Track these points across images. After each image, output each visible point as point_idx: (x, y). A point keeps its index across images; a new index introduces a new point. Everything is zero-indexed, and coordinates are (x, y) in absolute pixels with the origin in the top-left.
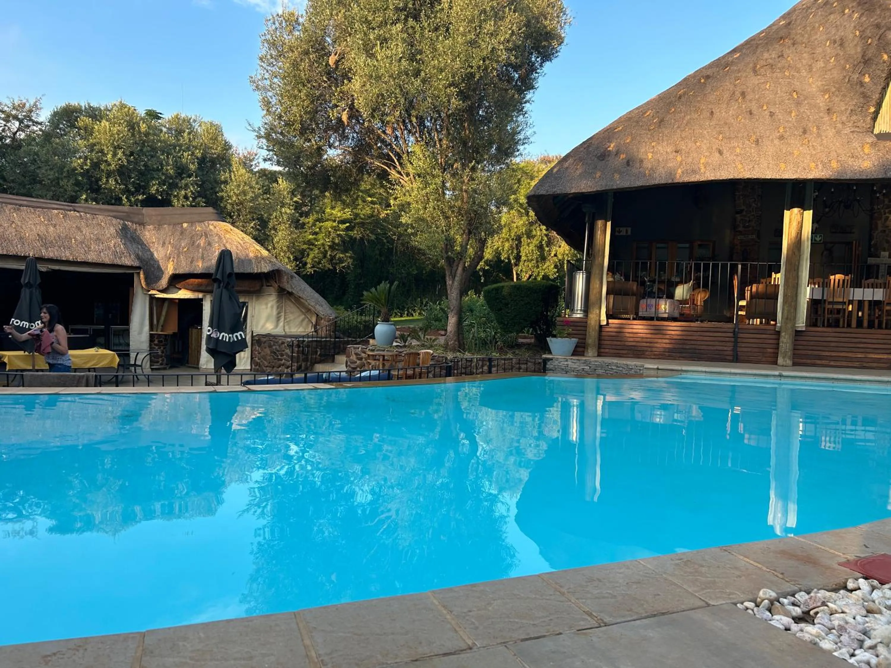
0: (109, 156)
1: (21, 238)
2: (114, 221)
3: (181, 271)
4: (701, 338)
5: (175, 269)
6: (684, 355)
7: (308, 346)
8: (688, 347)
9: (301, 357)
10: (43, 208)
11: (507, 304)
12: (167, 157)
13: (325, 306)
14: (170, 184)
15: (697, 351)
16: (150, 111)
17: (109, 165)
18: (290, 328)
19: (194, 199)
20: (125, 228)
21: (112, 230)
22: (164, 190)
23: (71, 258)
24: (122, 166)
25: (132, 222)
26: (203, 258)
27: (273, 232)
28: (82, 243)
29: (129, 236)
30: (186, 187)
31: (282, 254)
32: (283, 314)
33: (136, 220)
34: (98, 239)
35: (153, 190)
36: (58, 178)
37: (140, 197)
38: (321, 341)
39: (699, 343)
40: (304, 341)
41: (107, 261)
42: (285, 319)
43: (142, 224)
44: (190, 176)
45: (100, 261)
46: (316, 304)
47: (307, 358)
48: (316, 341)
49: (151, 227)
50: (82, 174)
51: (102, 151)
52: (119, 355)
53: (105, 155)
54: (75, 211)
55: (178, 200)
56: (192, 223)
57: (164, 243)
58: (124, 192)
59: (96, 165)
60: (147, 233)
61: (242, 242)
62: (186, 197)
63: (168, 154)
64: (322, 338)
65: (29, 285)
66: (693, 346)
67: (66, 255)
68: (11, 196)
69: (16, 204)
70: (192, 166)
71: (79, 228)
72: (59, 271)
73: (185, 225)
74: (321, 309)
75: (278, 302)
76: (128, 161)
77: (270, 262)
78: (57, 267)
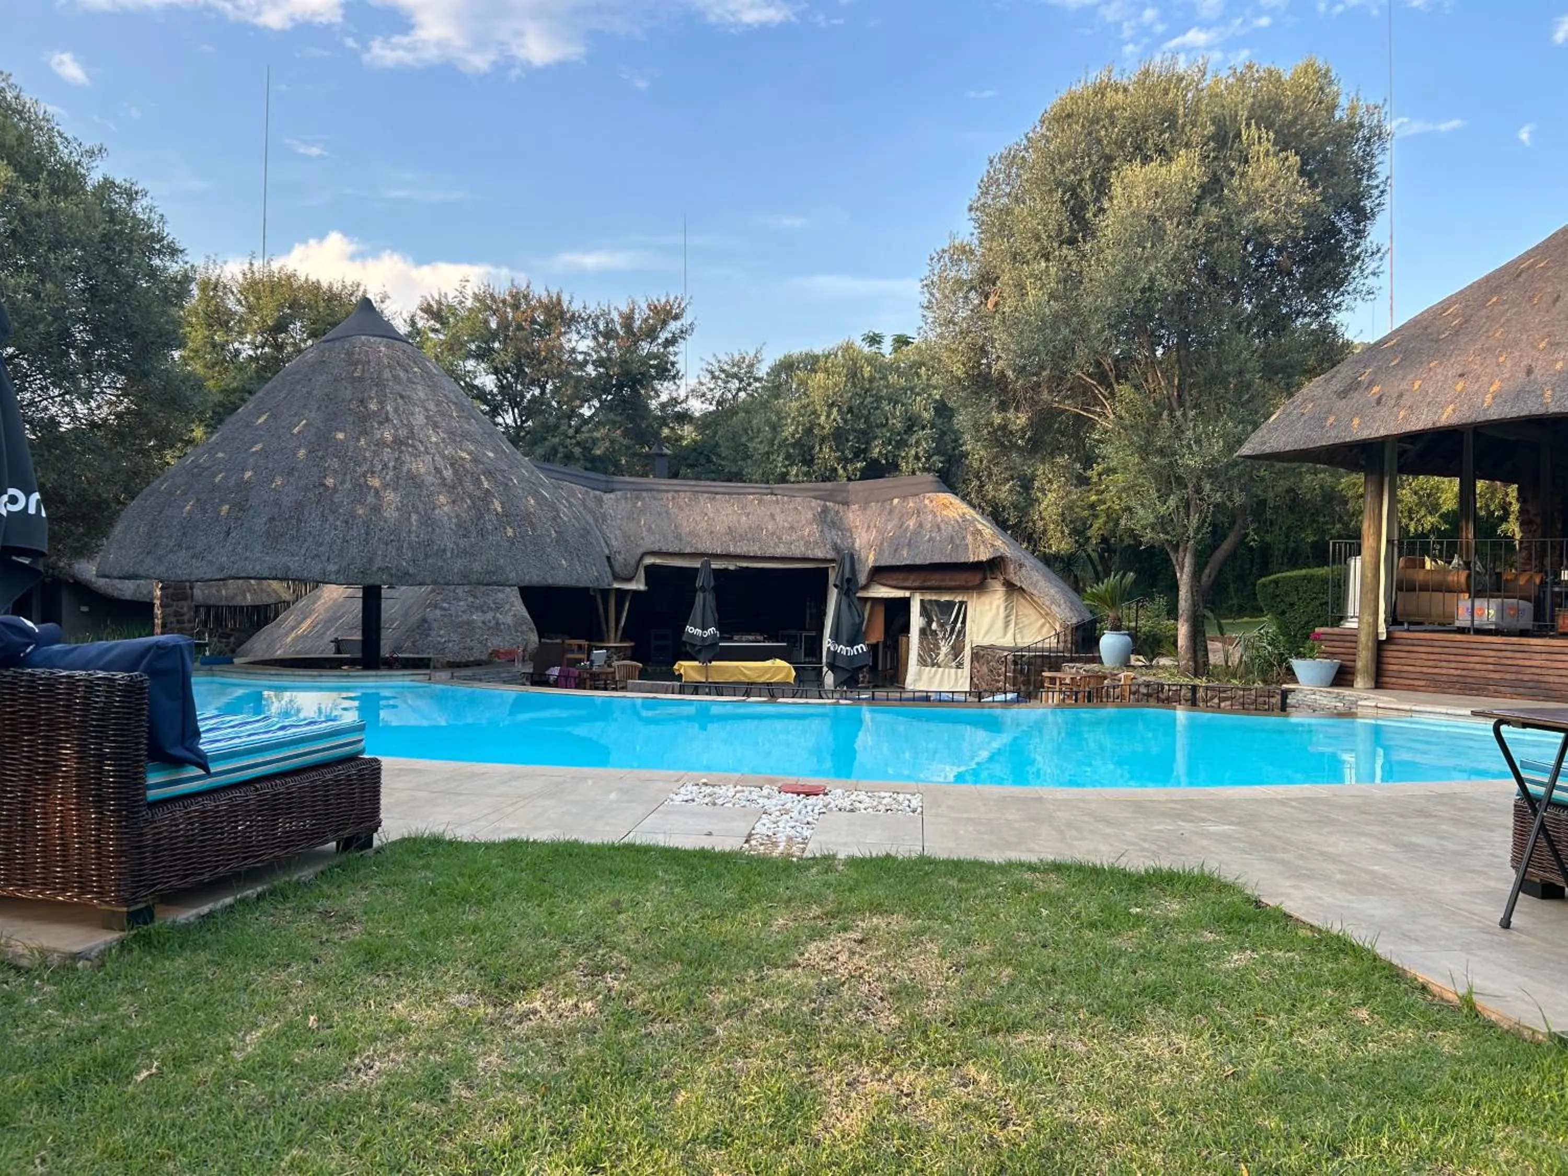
0: (823, 418)
1: (712, 532)
2: (814, 503)
3: (883, 563)
4: (1549, 664)
5: (876, 560)
6: (1521, 690)
7: (1029, 664)
8: (1526, 678)
9: (1021, 679)
10: (739, 494)
11: (1292, 605)
12: (894, 407)
13: (1063, 606)
14: (897, 442)
15: (1543, 685)
16: (899, 336)
17: (824, 428)
18: (1022, 638)
19: (928, 459)
20: (825, 511)
21: (810, 515)
22: (889, 452)
23: (759, 554)
24: (838, 428)
25: (835, 502)
26: (909, 545)
27: (1039, 494)
28: (773, 534)
29: (829, 520)
30: (918, 443)
31: (1052, 526)
32: (1013, 617)
33: (839, 499)
34: (792, 528)
35: (875, 452)
36: (768, 453)
37: (859, 465)
38: (1049, 657)
39: (1544, 671)
40: (1023, 656)
41: (798, 553)
42: (1016, 624)
43: (846, 503)
44: (923, 428)
45: (789, 554)
46: (1052, 603)
47: (1029, 680)
48: (1043, 656)
49: (856, 506)
50: (794, 445)
51: (814, 412)
52: (795, 669)
53: (819, 417)
54: (772, 494)
55: (907, 462)
56: (904, 498)
57: (869, 527)
58: (839, 460)
59: (809, 431)
60: (851, 515)
61: (960, 520)
62: (917, 458)
63: (896, 403)
64: (1050, 651)
65: (703, 589)
66: (1536, 677)
67: (754, 550)
68: (709, 483)
69: (711, 493)
70: (926, 415)
71: (772, 516)
72: (747, 568)
73: (896, 501)
74: (1057, 609)
75: (1006, 600)
76: (845, 421)
77: (993, 545)
78: (745, 565)
